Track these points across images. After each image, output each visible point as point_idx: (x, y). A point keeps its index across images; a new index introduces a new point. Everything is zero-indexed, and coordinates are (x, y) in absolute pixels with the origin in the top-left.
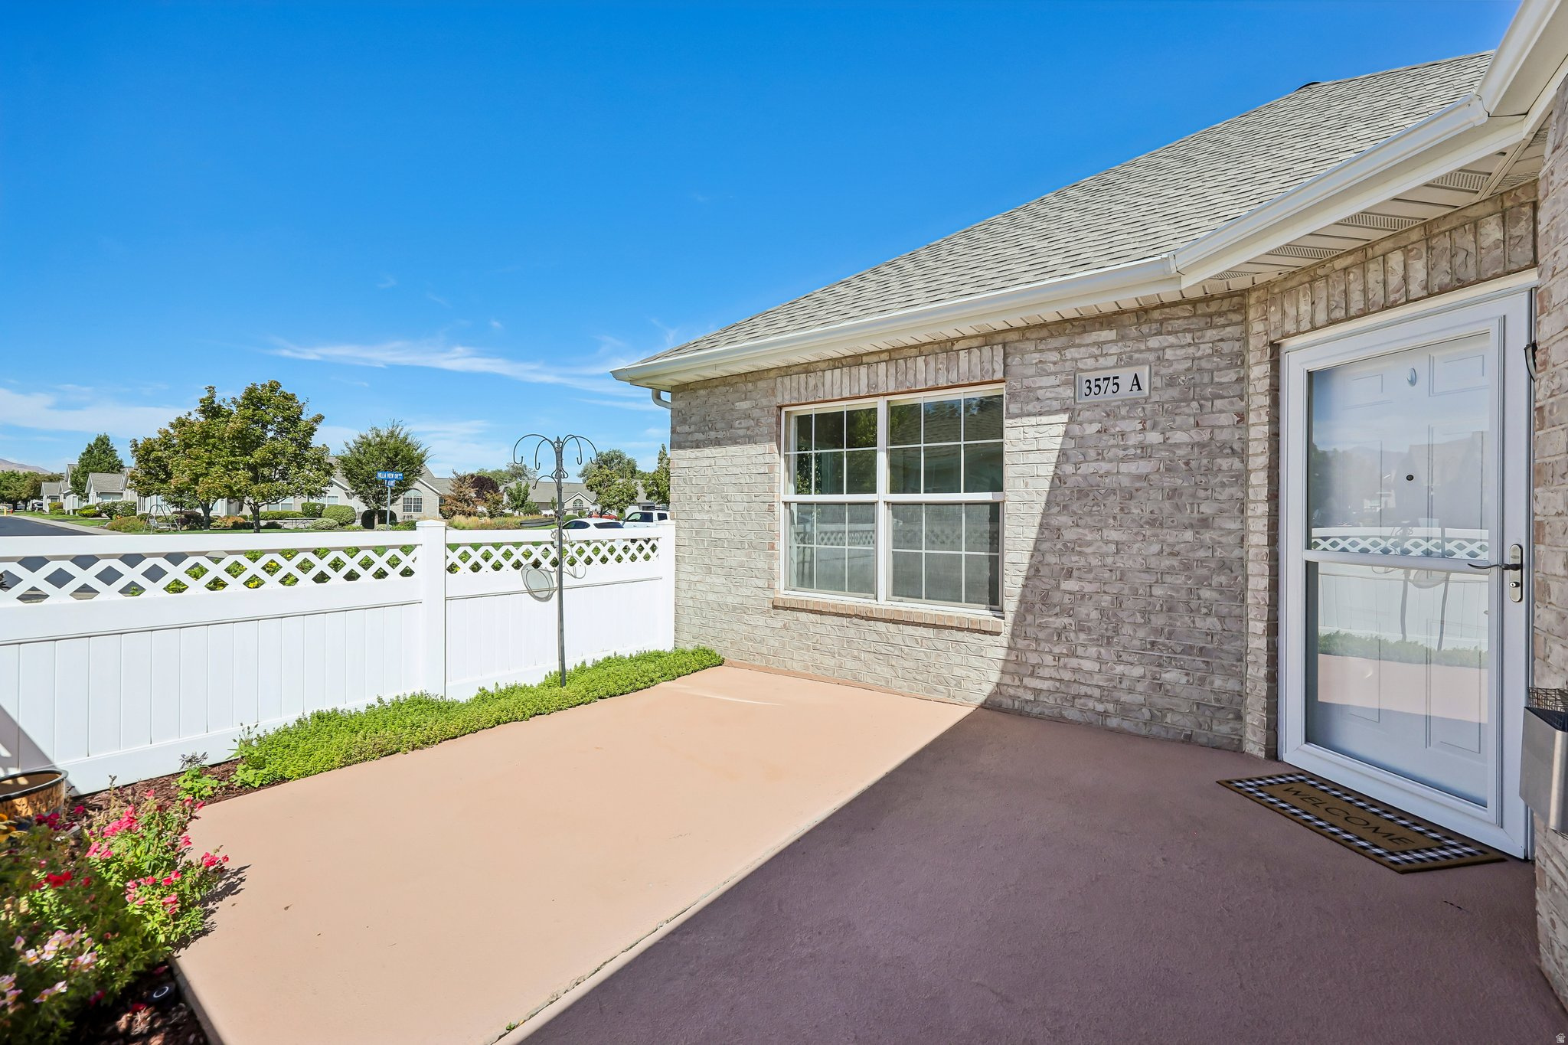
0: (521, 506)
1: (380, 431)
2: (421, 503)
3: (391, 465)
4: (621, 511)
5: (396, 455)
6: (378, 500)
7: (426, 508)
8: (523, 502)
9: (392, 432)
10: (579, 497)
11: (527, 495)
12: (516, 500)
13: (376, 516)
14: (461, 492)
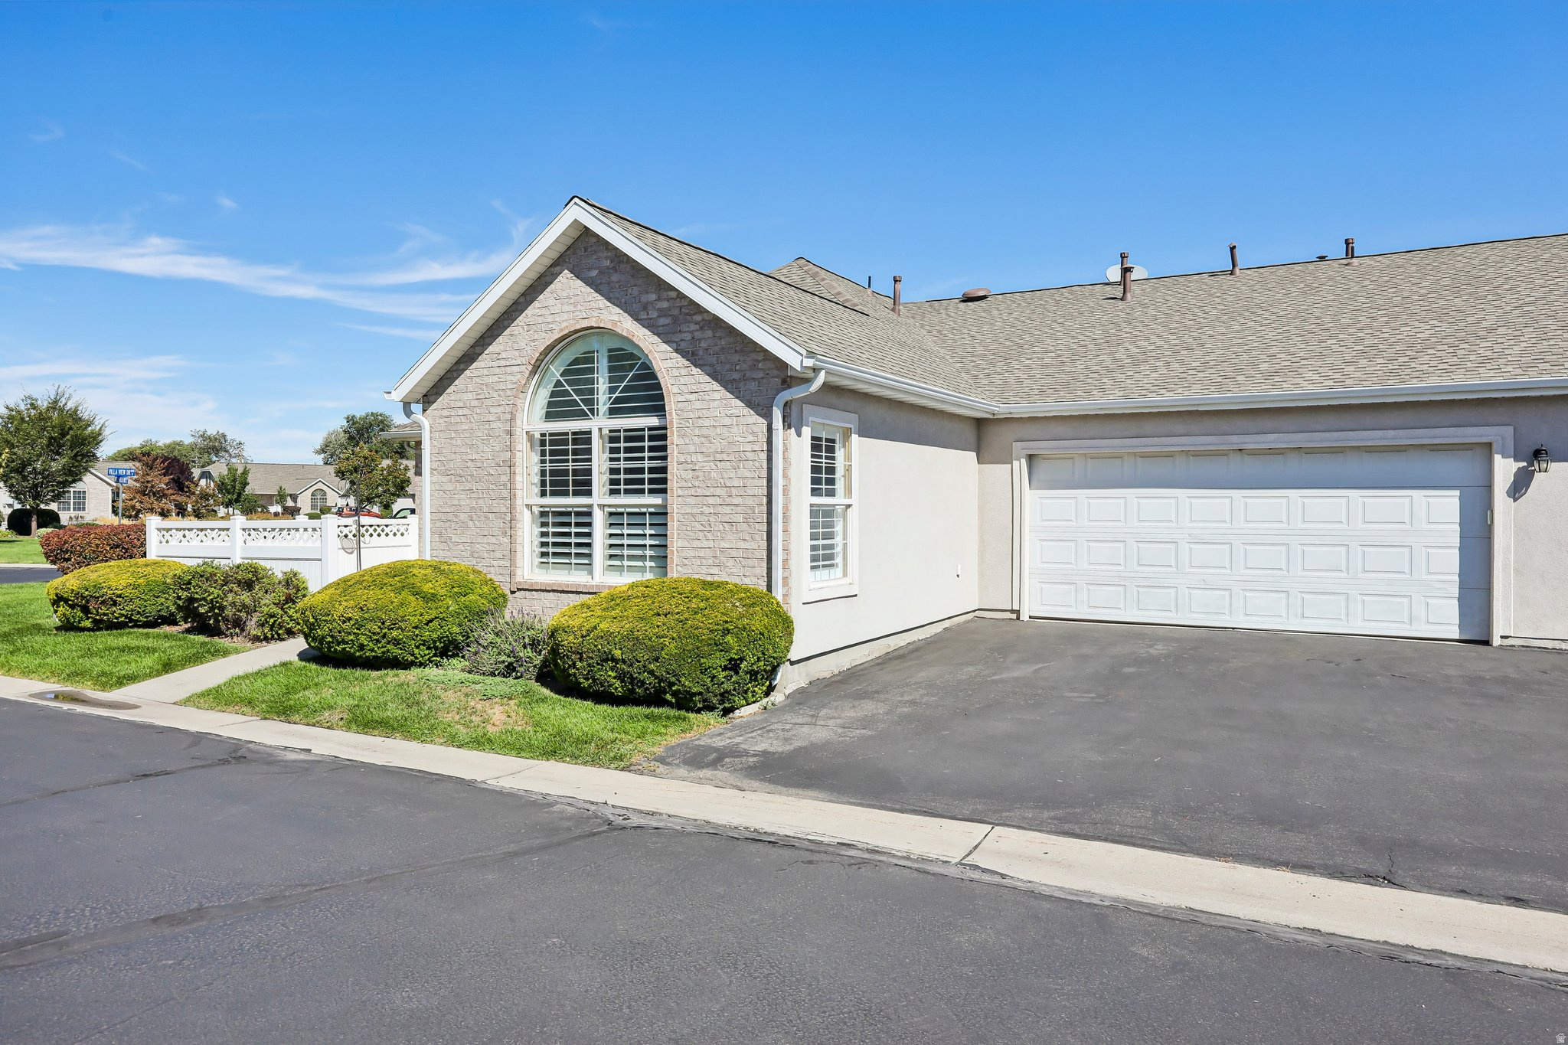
0: (237, 501)
1: (36, 400)
2: (84, 498)
3: (55, 446)
4: (387, 506)
5: (63, 435)
6: (37, 496)
7: (92, 505)
8: (239, 495)
9: (56, 402)
10: (320, 486)
11: (245, 484)
12: (229, 493)
13: (34, 518)
14: (148, 482)
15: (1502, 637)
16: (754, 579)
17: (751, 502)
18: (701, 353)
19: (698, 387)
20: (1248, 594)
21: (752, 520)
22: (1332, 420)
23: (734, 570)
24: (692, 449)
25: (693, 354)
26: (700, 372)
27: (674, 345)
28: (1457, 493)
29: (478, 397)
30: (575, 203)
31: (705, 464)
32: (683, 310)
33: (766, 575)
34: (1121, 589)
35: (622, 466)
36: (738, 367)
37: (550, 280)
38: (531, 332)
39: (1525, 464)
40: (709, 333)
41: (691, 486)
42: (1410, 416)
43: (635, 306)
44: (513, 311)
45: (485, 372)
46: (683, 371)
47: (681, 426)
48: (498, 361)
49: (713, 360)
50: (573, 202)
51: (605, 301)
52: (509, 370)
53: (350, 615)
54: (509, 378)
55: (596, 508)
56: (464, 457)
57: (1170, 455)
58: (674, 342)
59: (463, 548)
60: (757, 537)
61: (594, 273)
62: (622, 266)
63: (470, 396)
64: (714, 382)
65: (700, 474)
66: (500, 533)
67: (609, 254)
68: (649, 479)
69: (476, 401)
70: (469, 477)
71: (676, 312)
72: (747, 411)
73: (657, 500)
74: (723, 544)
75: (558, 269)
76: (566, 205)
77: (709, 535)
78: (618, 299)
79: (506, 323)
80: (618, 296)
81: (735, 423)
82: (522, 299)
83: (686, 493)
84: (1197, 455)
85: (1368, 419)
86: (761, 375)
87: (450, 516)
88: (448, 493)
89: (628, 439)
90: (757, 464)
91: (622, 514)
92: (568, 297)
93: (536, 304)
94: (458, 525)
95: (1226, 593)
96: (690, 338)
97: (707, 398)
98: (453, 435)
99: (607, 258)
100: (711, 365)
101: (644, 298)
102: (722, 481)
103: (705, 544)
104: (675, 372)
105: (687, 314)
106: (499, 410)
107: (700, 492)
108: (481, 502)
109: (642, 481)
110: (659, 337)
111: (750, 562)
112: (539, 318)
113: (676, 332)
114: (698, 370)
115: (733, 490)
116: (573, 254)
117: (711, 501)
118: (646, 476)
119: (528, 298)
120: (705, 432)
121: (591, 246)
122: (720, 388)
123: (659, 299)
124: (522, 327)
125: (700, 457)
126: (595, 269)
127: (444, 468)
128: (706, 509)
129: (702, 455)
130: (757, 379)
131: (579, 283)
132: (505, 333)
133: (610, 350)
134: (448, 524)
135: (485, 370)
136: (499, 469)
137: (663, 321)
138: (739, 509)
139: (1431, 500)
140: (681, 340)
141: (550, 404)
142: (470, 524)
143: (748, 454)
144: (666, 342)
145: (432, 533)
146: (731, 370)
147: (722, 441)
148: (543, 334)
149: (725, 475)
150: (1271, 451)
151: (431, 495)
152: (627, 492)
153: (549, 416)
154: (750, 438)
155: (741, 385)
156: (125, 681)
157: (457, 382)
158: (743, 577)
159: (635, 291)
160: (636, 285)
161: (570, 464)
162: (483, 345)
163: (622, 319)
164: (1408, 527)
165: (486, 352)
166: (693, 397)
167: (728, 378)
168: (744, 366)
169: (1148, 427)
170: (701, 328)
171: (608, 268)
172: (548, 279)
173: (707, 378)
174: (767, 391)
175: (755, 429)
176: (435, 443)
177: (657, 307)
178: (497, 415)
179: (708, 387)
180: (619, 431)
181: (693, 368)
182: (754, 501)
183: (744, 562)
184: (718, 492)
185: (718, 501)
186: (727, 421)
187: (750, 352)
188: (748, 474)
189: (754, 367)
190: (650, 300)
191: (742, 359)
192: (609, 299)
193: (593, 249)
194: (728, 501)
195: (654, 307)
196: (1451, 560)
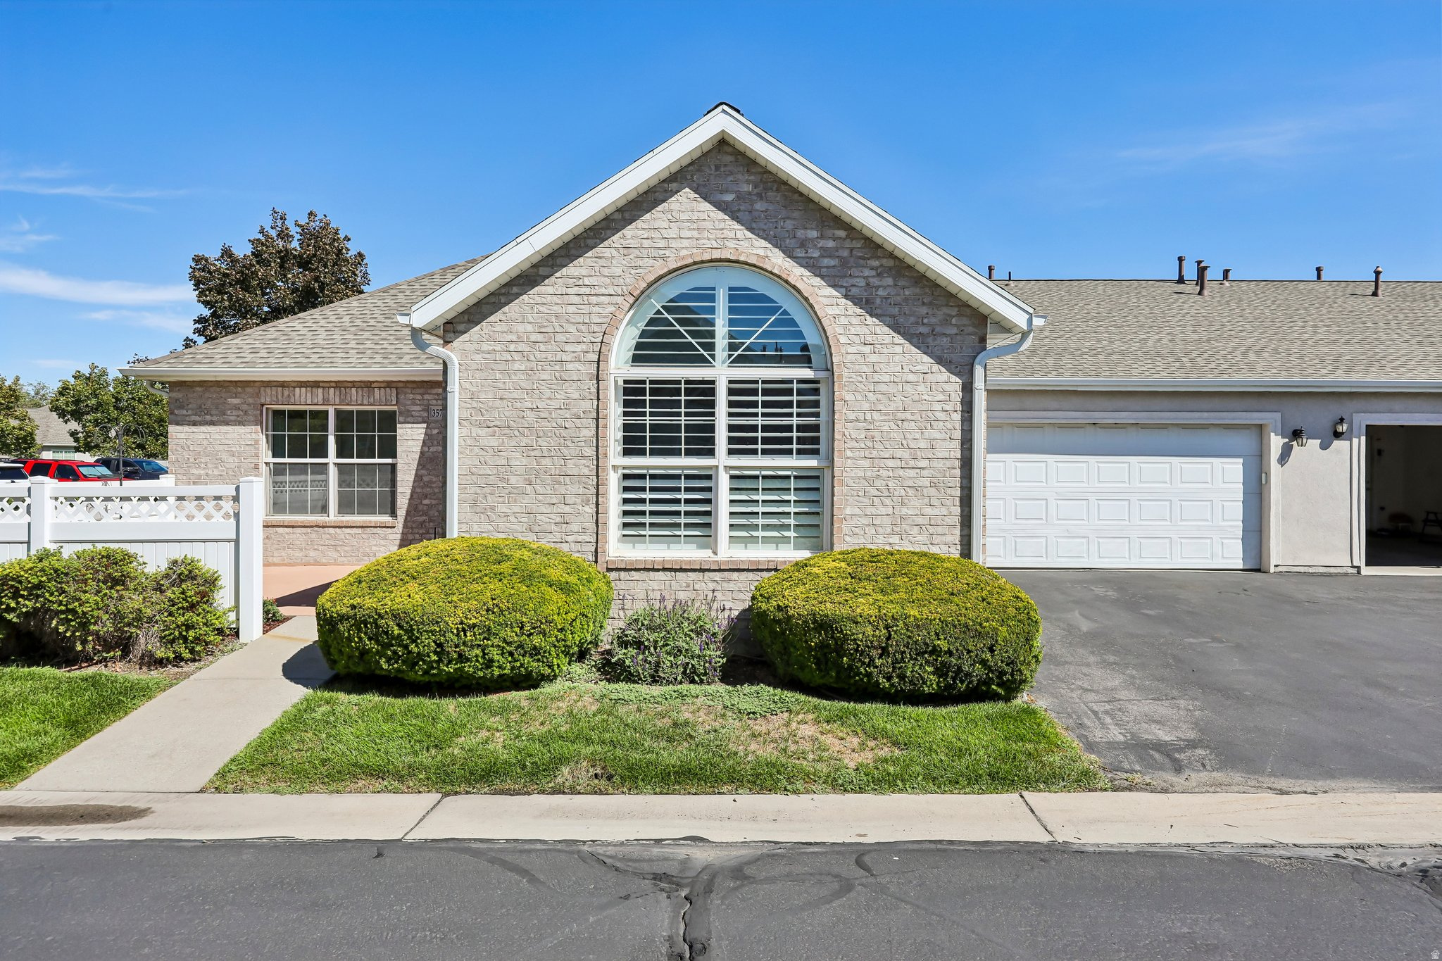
15: (1275, 566)
16: (945, 548)
17: (941, 466)
18: (878, 301)
19: (874, 339)
20: (1101, 540)
21: (942, 485)
22: (1166, 403)
23: (919, 538)
24: (866, 406)
25: (867, 301)
26: (877, 322)
27: (843, 290)
28: (1241, 460)
29: (543, 330)
30: (724, 111)
31: (883, 423)
32: (854, 252)
33: (958, 543)
34: (1001, 540)
35: (760, 423)
36: (925, 321)
37: (661, 197)
38: (631, 257)
39: (1287, 440)
40: (890, 281)
41: (864, 446)
42: (1216, 402)
43: (788, 241)
44: (602, 229)
45: (556, 299)
46: (855, 320)
47: (851, 380)
48: (576, 288)
49: (896, 310)
50: (720, 108)
51: (746, 232)
52: (594, 300)
53: (474, 621)
54: (596, 309)
55: (721, 470)
56: (518, 405)
57: (1040, 426)
58: (842, 287)
59: (515, 520)
60: (949, 503)
61: (729, 197)
62: (770, 194)
63: (529, 328)
64: (895, 335)
65: (877, 435)
66: (578, 501)
67: (752, 178)
68: (798, 438)
69: (539, 335)
70: (526, 430)
71: (846, 253)
72: (936, 367)
73: (811, 462)
74: (904, 511)
75: (674, 186)
76: (709, 112)
77: (887, 501)
78: (764, 231)
79: (590, 242)
80: (765, 227)
81: (921, 380)
82: (618, 216)
83: (857, 454)
84: (1061, 426)
85: (1190, 403)
86: (954, 331)
87: (492, 480)
88: (489, 450)
89: (766, 392)
90: (949, 425)
91: (756, 477)
92: (689, 221)
93: (639, 223)
94: (507, 491)
95: (1084, 540)
96: (864, 284)
97: (885, 351)
98: (498, 376)
99: (748, 182)
100: (893, 316)
101: (800, 234)
102: (904, 442)
103: (883, 511)
104: (844, 320)
105: (860, 258)
106: (579, 348)
107: (875, 454)
108: (547, 462)
109: (789, 441)
110: (822, 279)
111: (940, 530)
112: (644, 241)
113: (846, 276)
114: (874, 319)
115: (918, 452)
116: (699, 170)
117: (890, 463)
118: (795, 434)
119: (627, 215)
120: (883, 388)
121: (725, 165)
122: (903, 341)
123: (822, 237)
124: (617, 249)
125: (876, 416)
126: (732, 192)
127: (481, 418)
128: (883, 473)
129: (878, 414)
130: (949, 335)
131: (707, 206)
132: (590, 254)
133: (731, 289)
134: (487, 490)
135: (555, 298)
136: (578, 421)
137: (826, 262)
138: (925, 473)
139: (1225, 466)
140: (853, 286)
141: (639, 346)
142: (529, 489)
143: (937, 414)
144: (834, 286)
145: (461, 502)
146: (917, 323)
147: (905, 399)
148: (651, 261)
149: (908, 436)
150: (1116, 426)
151: (460, 453)
152: (765, 452)
153: (637, 359)
154: (941, 397)
155: (930, 340)
156: (24, 763)
157: (506, 309)
158: (930, 546)
159: (789, 224)
160: (788, 218)
161: (683, 418)
162: (552, 266)
163: (769, 254)
164: (1210, 486)
165: (557, 275)
166: (867, 349)
167: (912, 331)
168: (933, 320)
169: (1029, 402)
170: (879, 275)
171: (750, 194)
172: (659, 196)
173: (886, 330)
174: (961, 348)
175: (947, 387)
176: (467, 385)
177: (820, 245)
178: (575, 355)
179: (887, 340)
180: (757, 382)
181: (868, 317)
182: (944, 464)
183: (931, 530)
184: (899, 454)
185: (898, 463)
186: (911, 378)
187: (943, 306)
188: (938, 435)
189: (946, 321)
190: (810, 236)
191: (930, 312)
192: (751, 230)
193: (728, 168)
194: (912, 463)
195: (816, 245)
196: (1236, 511)
